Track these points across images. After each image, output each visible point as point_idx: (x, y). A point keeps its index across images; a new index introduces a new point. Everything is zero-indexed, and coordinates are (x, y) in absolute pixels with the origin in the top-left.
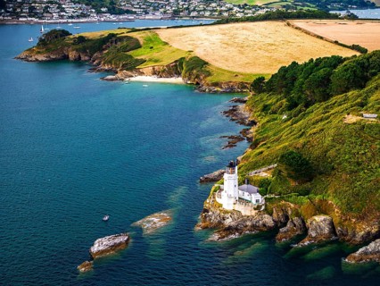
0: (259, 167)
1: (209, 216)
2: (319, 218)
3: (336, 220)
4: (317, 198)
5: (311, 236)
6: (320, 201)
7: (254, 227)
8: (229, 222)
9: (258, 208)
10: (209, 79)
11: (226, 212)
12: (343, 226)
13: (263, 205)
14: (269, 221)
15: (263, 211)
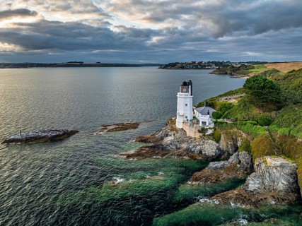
9: (203, 131)
13: (210, 128)
14: (210, 148)
15: (209, 135)
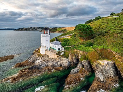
2: (104, 62)
6: (102, 50)
7: (53, 66)
9: (59, 53)
11: (40, 55)
13: (62, 52)
14: (65, 62)
15: (62, 55)
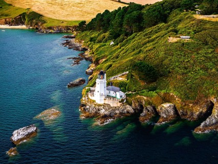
0: (116, 74)
1: (87, 109)
2: (166, 105)
3: (178, 106)
4: (163, 92)
5: (163, 117)
6: (165, 94)
8: (103, 112)
10: (45, 25)
12: (184, 109)
13: (125, 99)
